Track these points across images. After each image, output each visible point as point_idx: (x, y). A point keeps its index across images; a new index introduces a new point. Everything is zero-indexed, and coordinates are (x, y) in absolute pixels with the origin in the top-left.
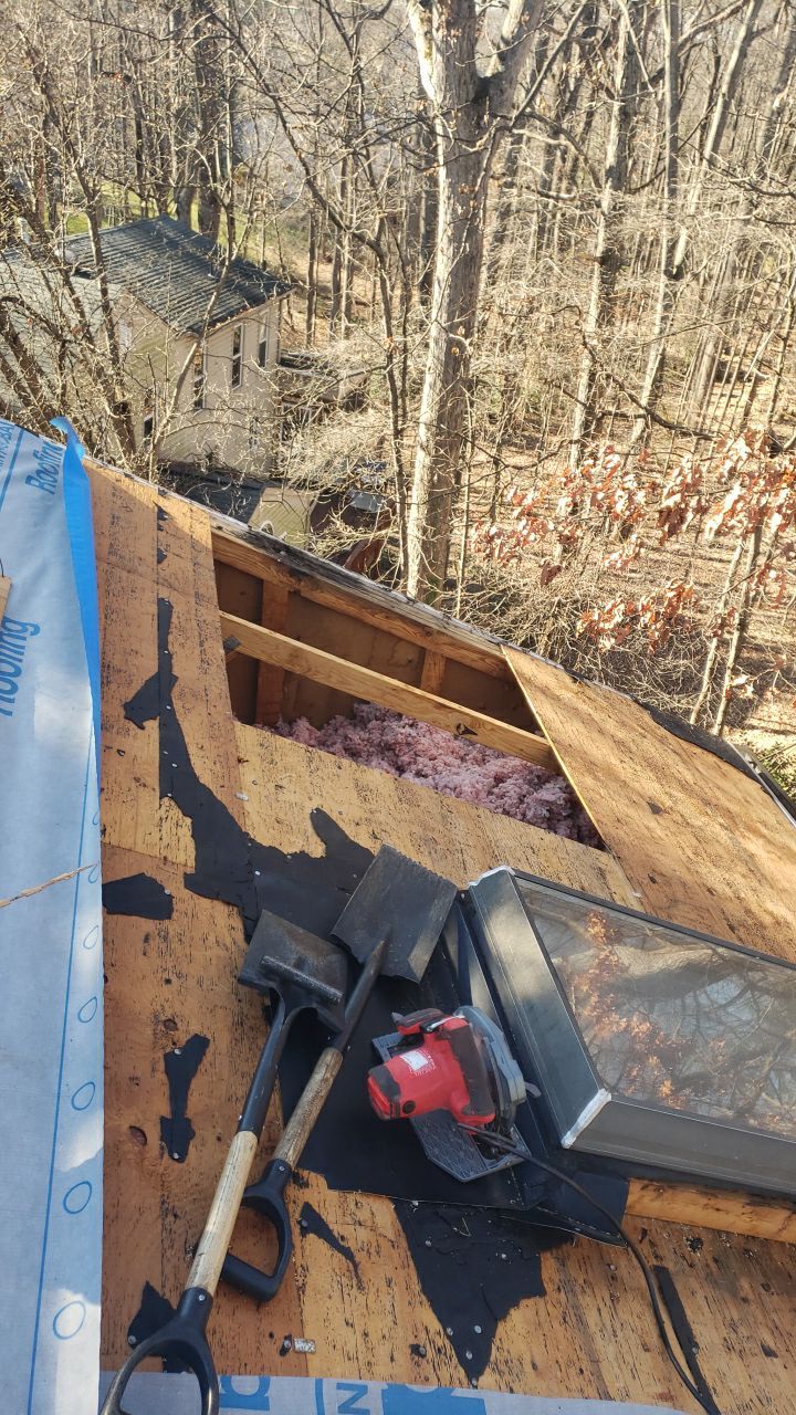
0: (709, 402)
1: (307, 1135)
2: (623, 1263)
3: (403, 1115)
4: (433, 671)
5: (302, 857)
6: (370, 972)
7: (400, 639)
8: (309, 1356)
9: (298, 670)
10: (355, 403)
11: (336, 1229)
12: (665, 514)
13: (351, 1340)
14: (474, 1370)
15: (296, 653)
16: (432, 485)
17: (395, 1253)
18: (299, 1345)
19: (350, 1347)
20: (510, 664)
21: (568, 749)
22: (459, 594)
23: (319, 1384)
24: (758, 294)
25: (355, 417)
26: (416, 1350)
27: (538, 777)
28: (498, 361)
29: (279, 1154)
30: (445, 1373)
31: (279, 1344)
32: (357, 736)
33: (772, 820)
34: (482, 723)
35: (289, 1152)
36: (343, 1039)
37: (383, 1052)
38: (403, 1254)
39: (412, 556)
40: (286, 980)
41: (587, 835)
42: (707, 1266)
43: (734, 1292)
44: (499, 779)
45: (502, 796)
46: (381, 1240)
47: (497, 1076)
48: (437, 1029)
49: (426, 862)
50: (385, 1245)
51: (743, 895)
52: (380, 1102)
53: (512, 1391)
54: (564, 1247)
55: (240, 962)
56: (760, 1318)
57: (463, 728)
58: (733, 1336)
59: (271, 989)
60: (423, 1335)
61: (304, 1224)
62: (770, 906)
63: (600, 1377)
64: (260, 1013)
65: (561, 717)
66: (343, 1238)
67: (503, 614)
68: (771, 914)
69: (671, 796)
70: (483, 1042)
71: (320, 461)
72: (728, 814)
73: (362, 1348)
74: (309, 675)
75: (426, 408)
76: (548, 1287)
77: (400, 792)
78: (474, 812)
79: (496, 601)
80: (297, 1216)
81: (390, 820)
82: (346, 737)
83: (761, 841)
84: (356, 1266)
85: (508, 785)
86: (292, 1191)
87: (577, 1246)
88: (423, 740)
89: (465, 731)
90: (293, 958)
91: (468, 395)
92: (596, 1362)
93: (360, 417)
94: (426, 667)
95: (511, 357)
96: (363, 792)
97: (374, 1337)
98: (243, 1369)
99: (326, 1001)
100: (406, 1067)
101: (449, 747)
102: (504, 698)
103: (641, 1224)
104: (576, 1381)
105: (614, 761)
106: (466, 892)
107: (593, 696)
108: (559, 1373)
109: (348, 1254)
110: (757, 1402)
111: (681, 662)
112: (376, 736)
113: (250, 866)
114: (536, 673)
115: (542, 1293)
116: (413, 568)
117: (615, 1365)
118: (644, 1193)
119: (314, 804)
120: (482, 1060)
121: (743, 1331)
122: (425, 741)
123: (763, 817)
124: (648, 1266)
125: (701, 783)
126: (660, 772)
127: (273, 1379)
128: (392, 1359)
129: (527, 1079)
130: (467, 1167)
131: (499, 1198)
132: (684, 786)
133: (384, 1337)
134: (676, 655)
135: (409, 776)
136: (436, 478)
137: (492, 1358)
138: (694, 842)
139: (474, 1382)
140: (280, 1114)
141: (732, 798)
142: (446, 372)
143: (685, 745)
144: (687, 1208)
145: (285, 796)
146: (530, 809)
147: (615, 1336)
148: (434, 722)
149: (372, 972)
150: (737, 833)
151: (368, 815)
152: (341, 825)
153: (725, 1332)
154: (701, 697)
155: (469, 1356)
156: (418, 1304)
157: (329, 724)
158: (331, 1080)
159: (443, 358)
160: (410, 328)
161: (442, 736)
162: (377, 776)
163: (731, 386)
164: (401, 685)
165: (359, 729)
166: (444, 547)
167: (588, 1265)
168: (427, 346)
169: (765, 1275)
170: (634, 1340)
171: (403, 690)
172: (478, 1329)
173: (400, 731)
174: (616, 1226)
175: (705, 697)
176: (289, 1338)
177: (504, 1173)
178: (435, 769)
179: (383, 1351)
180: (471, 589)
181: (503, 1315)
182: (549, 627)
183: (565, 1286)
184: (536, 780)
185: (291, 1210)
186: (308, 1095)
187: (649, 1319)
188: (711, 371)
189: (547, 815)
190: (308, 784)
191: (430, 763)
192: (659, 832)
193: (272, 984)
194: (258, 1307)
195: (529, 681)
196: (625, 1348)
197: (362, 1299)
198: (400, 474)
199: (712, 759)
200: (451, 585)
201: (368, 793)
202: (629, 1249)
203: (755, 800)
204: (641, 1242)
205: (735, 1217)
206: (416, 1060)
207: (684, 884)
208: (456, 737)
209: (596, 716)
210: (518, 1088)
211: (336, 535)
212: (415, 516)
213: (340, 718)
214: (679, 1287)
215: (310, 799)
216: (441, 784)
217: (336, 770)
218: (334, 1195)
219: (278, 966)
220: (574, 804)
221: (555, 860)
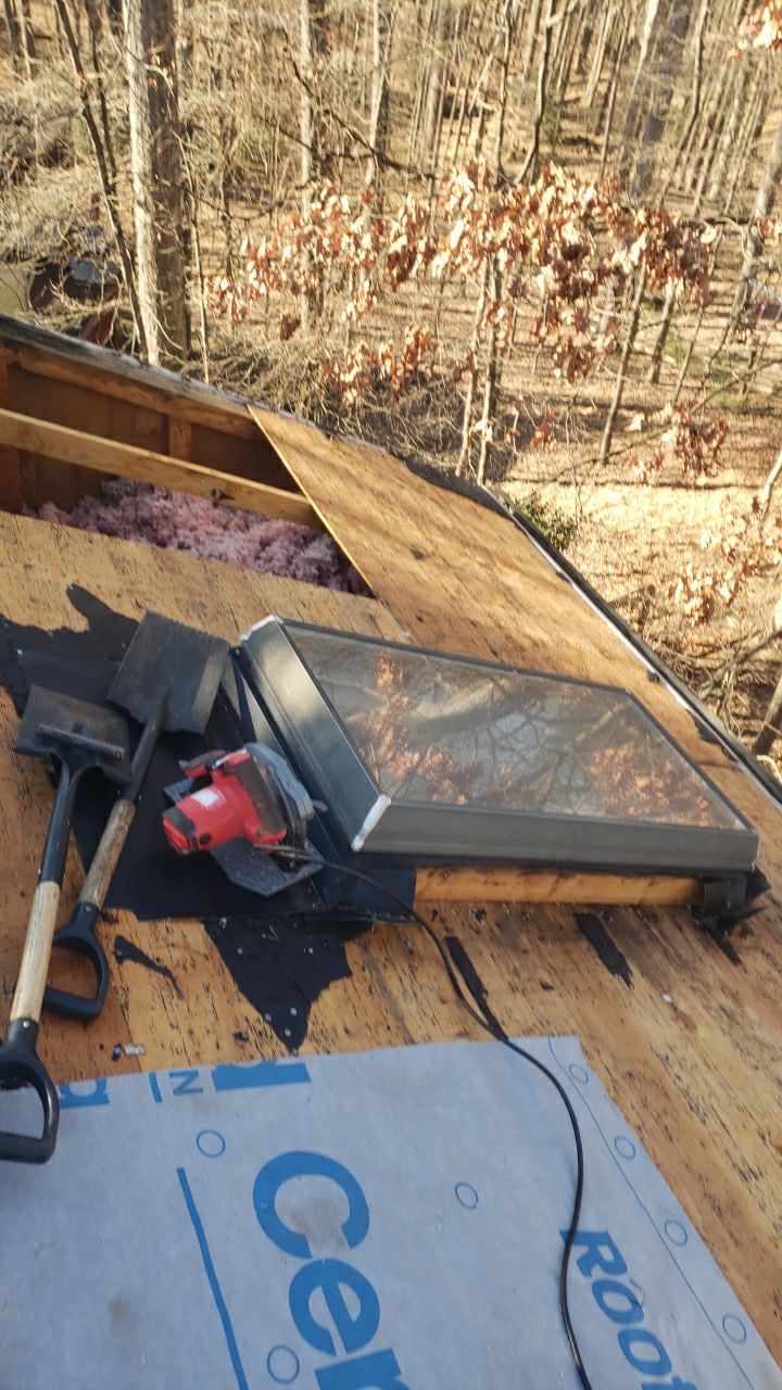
0: (439, 141)
1: (109, 878)
2: (419, 940)
3: (200, 847)
4: (180, 437)
5: (65, 633)
6: (151, 729)
7: (139, 407)
8: (140, 1058)
9: (30, 447)
10: (56, 156)
11: (151, 953)
12: (393, 259)
13: (178, 1039)
14: (293, 1044)
15: (25, 429)
16: (158, 246)
17: (210, 964)
18: (129, 1050)
19: (178, 1044)
20: (259, 424)
21: (328, 505)
22: (206, 364)
23: (153, 1077)
24: (476, 15)
25: (59, 174)
26: (239, 1036)
27: (304, 537)
28: (209, 100)
29: (84, 897)
30: (267, 1051)
31: (110, 1053)
32: (110, 515)
33: (526, 554)
34: (240, 486)
35: (94, 893)
36: (133, 791)
37: (175, 797)
38: (217, 964)
39: (150, 325)
40: (66, 745)
41: (355, 585)
42: (491, 930)
43: (515, 947)
44: (265, 544)
45: (270, 560)
46: (195, 956)
47: (285, 799)
48: (222, 766)
49: (198, 625)
50: (200, 960)
51: (503, 624)
52: (177, 837)
53: (329, 1052)
54: (366, 936)
55: (16, 736)
56: (538, 962)
57: (218, 494)
58: (516, 979)
59: (52, 755)
60: (245, 1025)
61: (119, 953)
62: (528, 631)
63: (405, 1029)
64: (45, 780)
65: (318, 474)
66: (158, 960)
67: (253, 381)
68: (530, 638)
69: (431, 541)
70: (268, 772)
71: (28, 228)
72: (486, 552)
73: (189, 1043)
74: (44, 452)
75: (137, 159)
76: (354, 969)
77: (159, 562)
78: (240, 574)
79: (245, 368)
80: (111, 948)
81: (154, 591)
82: (99, 518)
83: (517, 574)
84: (174, 981)
85: (275, 548)
86: (103, 928)
87: (376, 932)
88: (180, 511)
89: (221, 497)
90: (70, 724)
91: (181, 141)
92: (400, 1018)
93: (66, 173)
94: (172, 434)
95: (222, 95)
96: (119, 564)
97: (198, 1033)
98: (79, 1076)
99: (109, 758)
100: (198, 805)
101: (208, 516)
102: (258, 458)
103: (430, 907)
104: (384, 1036)
105: (375, 513)
106: (241, 649)
107: (348, 450)
108: (369, 1032)
109: (165, 972)
110: (539, 1025)
111: (440, 419)
112: (130, 513)
113: (11, 646)
114: (287, 431)
115: (349, 974)
116: (152, 340)
117: (417, 1018)
118: (431, 879)
119: (70, 580)
120: (269, 787)
121: (524, 975)
122: (183, 512)
123: (518, 552)
124: (440, 939)
125: (459, 527)
126: (419, 517)
127: (110, 1080)
128: (218, 1047)
129: (313, 797)
130: (269, 883)
131: (301, 903)
132: (443, 530)
133: (208, 1031)
134: (435, 414)
135: (172, 549)
136: (159, 237)
137: (309, 1031)
138: (457, 582)
139: (295, 1051)
140: (80, 865)
141: (489, 538)
142: (153, 115)
143: (442, 492)
144: (470, 886)
145: (36, 575)
146: (299, 570)
147: (415, 995)
148: (187, 490)
149: (154, 729)
150: (495, 570)
151: (129, 586)
152: (102, 598)
153: (508, 978)
154: (463, 453)
155: (288, 1033)
156: (236, 1002)
157: (77, 506)
158: (126, 828)
159: (146, 98)
160: (103, 64)
161: (202, 505)
162: (135, 549)
163: (459, 122)
164: (146, 453)
165: (110, 507)
166: (181, 315)
167: (388, 947)
168: (126, 83)
169: (540, 929)
170: (433, 997)
171: (148, 459)
172: (294, 1012)
173: (155, 504)
174: (408, 909)
175: (467, 452)
176: (119, 1046)
177: (304, 883)
178: (197, 540)
179: (209, 1043)
180: (216, 357)
181: (315, 996)
182: (305, 392)
183: (370, 965)
184: (302, 541)
185: (105, 945)
186: (105, 844)
187: (444, 980)
188: (438, 103)
189: (317, 573)
190: (59, 561)
191: (191, 535)
192: (424, 576)
193: (52, 750)
194: (85, 1027)
195: (281, 440)
196: (425, 1003)
197: (183, 1005)
198: (120, 234)
199: (468, 503)
200: (195, 356)
201: (126, 564)
202: (424, 928)
203: (510, 538)
204: (433, 920)
205: (512, 888)
206: (207, 798)
207: (449, 620)
208: (215, 505)
209: (354, 471)
210: (305, 806)
211: (61, 311)
212: (145, 281)
213: (89, 499)
214: (468, 949)
215: (64, 576)
216: (206, 554)
217: (86, 545)
218: (144, 927)
219: (55, 733)
220: (341, 560)
221: (326, 612)
